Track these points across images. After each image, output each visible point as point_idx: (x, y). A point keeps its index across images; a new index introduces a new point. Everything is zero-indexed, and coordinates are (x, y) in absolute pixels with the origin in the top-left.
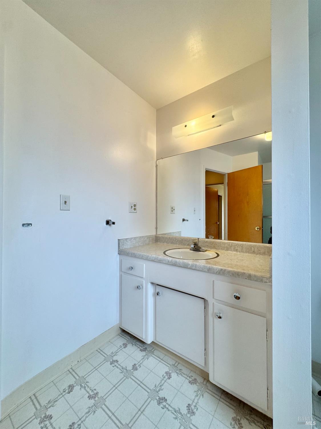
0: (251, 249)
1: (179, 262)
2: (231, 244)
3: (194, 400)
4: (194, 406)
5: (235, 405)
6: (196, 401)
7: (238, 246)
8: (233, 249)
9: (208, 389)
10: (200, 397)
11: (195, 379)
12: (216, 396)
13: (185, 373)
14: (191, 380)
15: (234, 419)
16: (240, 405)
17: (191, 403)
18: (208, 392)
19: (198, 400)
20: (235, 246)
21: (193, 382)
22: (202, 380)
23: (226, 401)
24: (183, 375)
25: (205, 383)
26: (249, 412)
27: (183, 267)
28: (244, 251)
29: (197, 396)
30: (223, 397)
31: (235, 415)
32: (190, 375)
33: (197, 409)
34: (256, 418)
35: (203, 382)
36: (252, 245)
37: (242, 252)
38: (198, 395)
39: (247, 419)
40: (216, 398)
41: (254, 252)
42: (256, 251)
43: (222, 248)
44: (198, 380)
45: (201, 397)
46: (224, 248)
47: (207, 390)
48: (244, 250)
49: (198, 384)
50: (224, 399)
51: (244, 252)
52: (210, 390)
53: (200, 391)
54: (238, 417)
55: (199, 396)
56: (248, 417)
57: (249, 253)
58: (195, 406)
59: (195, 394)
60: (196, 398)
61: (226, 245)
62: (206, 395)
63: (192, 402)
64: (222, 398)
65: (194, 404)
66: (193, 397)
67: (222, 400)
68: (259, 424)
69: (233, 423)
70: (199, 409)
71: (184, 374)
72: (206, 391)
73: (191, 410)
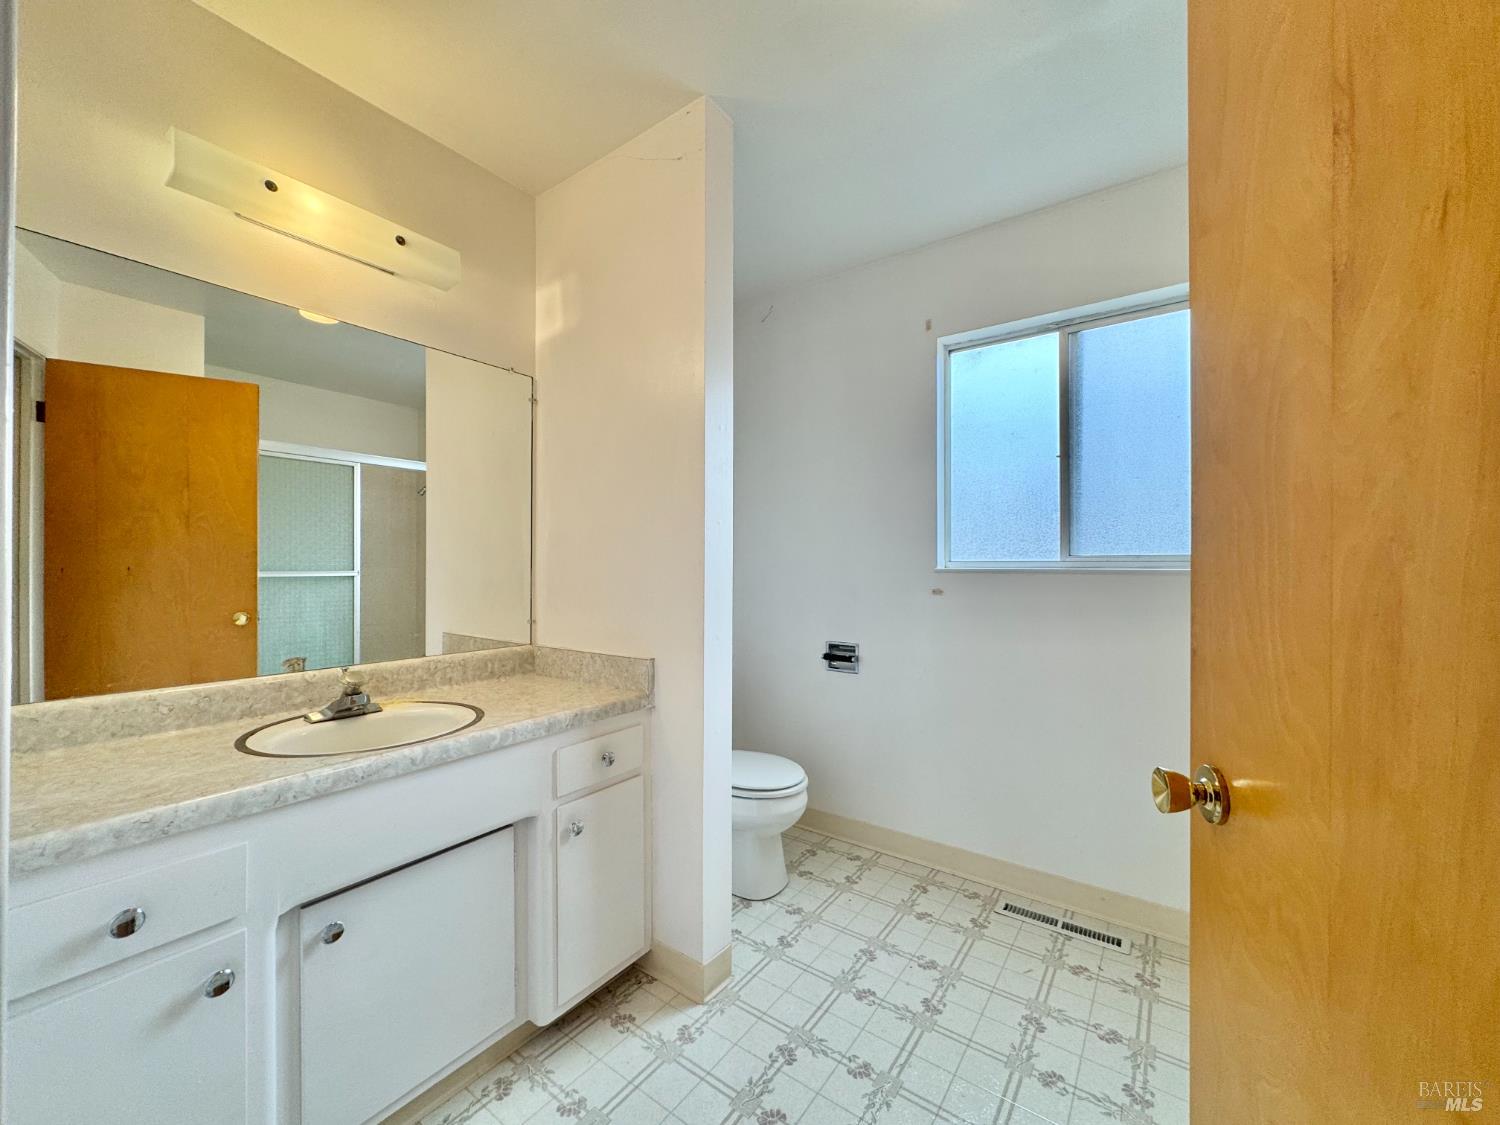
0: (486, 665)
1: (459, 745)
2: (432, 667)
3: (551, 1094)
4: (566, 1097)
5: (590, 1014)
6: (555, 1091)
7: (453, 668)
8: (438, 679)
9: (538, 1056)
10: (549, 1079)
11: (499, 1082)
12: (561, 1043)
13: (466, 1106)
14: (493, 1094)
15: (615, 1025)
16: (594, 1007)
17: (558, 1104)
18: (546, 1058)
19: (555, 1084)
20: (445, 668)
21: (504, 1087)
22: (509, 1066)
23: (577, 1027)
24: (470, 1114)
25: (519, 1060)
26: (610, 996)
27: (475, 756)
28: (470, 677)
29: (544, 1087)
30: (566, 1031)
31: (608, 1021)
32: (478, 1094)
33: (574, 1090)
34: (622, 989)
35: (516, 1064)
36: (485, 656)
37: (465, 680)
38: (544, 1084)
39: (620, 1003)
40: (565, 1044)
41: (492, 674)
42: (496, 670)
43: (403, 688)
44: (502, 1076)
45: (551, 1075)
46: (412, 684)
47: (541, 1058)
48: (470, 673)
49: (515, 1078)
50: (574, 1030)
51: (468, 682)
52: (542, 1053)
53: (536, 1077)
54: (614, 1016)
55: (546, 1081)
56: (617, 1001)
57: (480, 678)
58: (567, 1095)
59: (538, 1090)
60: (549, 1088)
61: (420, 672)
62: (550, 1064)
63: (554, 1101)
64: (570, 1032)
65: (562, 1096)
66: (545, 1096)
67: (574, 1033)
68: (632, 989)
69: (620, 1028)
70: (576, 1086)
71: (467, 1110)
72: (542, 1062)
73: (572, 1107)
